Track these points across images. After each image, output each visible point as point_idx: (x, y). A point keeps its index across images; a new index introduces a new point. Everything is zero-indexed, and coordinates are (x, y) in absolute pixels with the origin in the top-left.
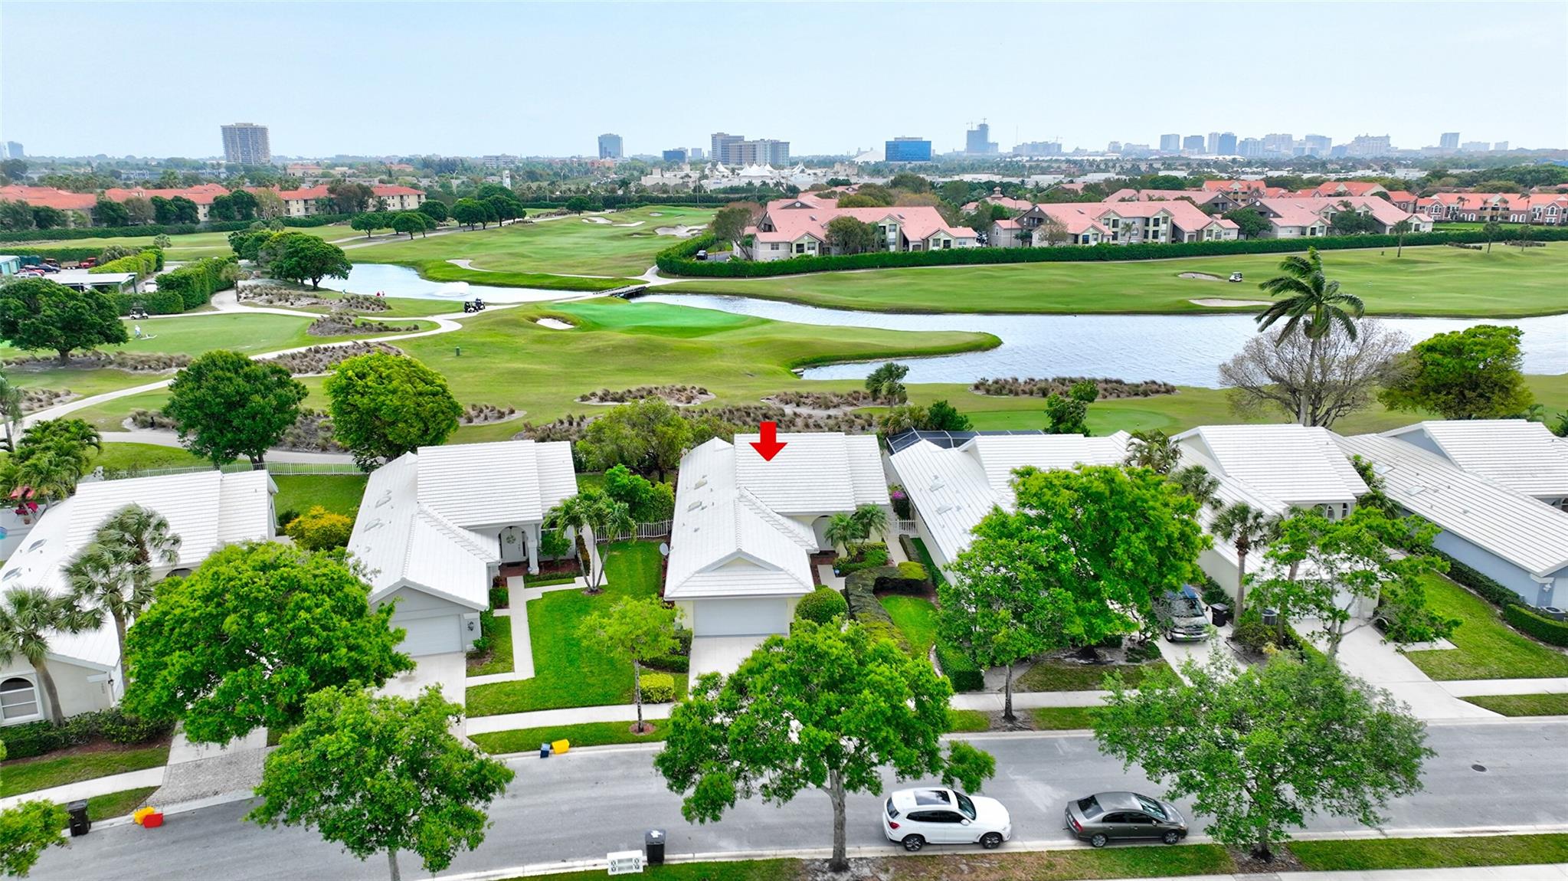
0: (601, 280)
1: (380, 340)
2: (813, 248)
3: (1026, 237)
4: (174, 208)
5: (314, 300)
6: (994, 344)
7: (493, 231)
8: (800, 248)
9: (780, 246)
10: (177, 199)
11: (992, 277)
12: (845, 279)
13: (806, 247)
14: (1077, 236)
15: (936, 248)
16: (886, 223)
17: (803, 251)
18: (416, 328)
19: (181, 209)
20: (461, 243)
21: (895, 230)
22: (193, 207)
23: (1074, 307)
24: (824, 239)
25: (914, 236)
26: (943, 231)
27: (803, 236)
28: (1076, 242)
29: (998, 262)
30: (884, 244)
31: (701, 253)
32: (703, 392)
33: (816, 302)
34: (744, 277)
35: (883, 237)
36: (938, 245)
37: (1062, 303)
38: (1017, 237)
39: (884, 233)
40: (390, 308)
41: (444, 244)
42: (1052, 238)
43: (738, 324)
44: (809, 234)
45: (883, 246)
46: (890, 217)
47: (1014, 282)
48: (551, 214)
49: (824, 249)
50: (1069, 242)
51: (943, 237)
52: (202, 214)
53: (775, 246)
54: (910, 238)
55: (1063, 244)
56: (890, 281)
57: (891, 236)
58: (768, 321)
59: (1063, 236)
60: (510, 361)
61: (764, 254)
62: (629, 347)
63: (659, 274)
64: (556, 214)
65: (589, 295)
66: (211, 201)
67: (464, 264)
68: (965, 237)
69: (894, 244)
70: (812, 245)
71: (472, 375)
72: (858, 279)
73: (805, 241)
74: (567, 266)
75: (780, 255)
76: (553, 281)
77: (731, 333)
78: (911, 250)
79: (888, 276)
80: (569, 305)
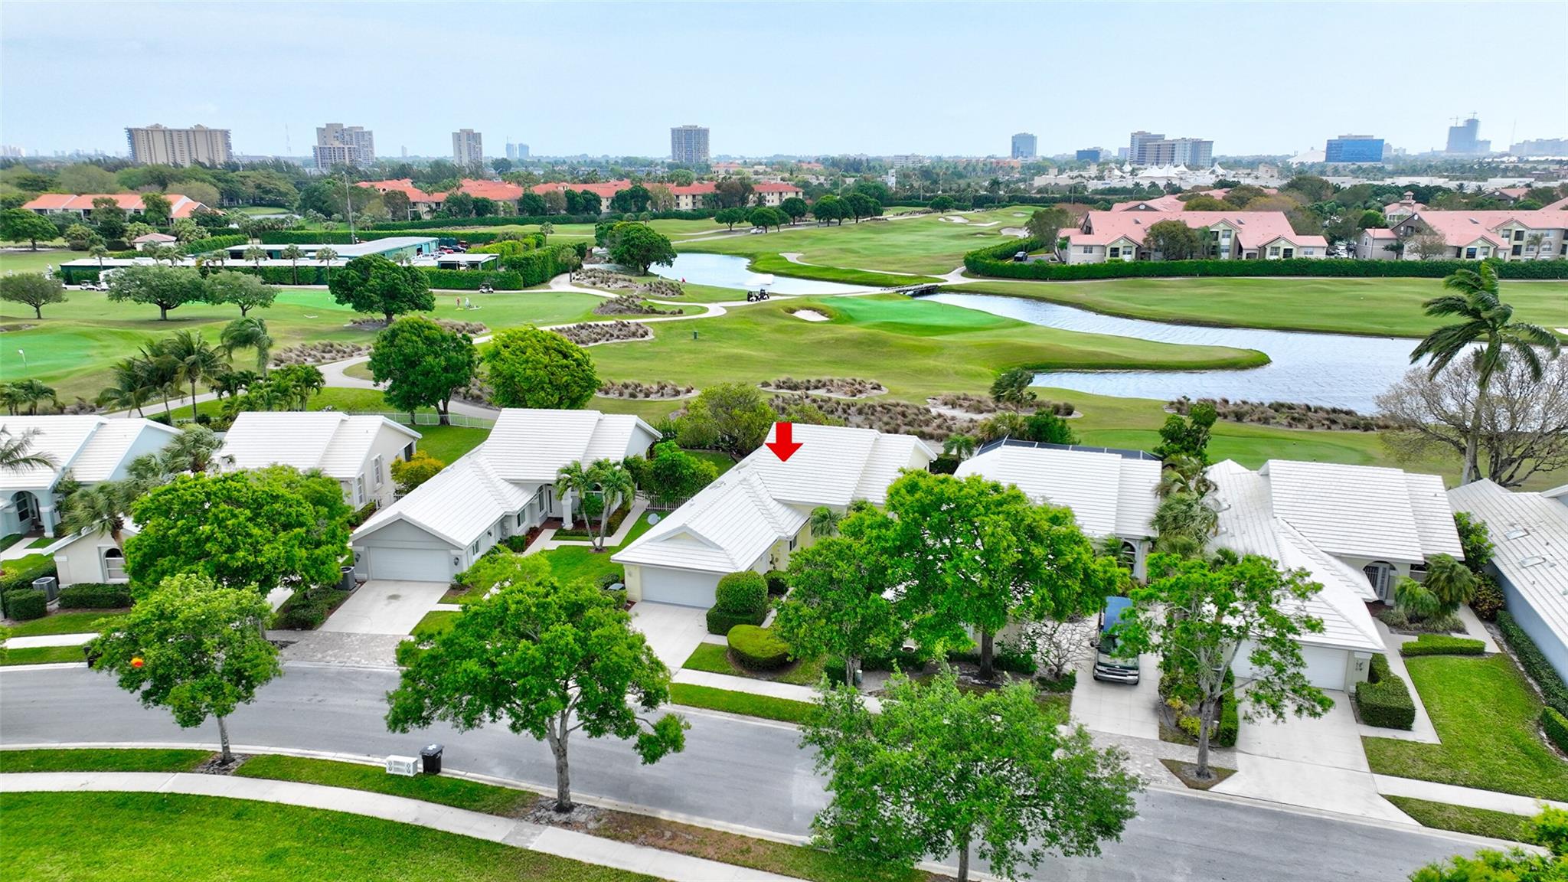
0: (902, 277)
1: (639, 321)
2: (1130, 253)
3: (1398, 249)
4: (582, 201)
5: (626, 284)
6: (1258, 361)
7: (846, 228)
8: (1115, 251)
9: (1094, 249)
10: (586, 192)
11: (1326, 291)
12: (1153, 286)
13: (1121, 251)
14: (1460, 249)
15: (1275, 257)
16: (1220, 228)
17: (1117, 255)
18: (681, 312)
19: (588, 201)
20: (807, 238)
21: (1229, 236)
22: (598, 200)
23: (1398, 329)
24: (1141, 242)
25: (1249, 243)
26: (1284, 239)
27: (1119, 240)
28: (1459, 255)
29: (1347, 275)
30: (1215, 251)
31: (1020, 254)
32: (878, 387)
33: (1099, 309)
34: (1045, 280)
35: (1213, 243)
36: (1277, 254)
37: (1385, 324)
38: (1387, 248)
39: (1216, 239)
40: (682, 294)
41: (790, 238)
42: (1425, 250)
43: (990, 326)
44: (1125, 238)
45: (1213, 253)
46: (1224, 221)
47: (1347, 298)
48: (915, 212)
49: (1141, 253)
50: (1448, 256)
51: (1283, 245)
52: (604, 206)
53: (1088, 249)
54: (1244, 246)
55: (1438, 258)
56: (1199, 291)
57: (1225, 242)
58: (1024, 324)
59: (1440, 249)
60: (737, 346)
61: (1076, 257)
62: (851, 341)
63: (963, 274)
64: (920, 212)
65: (877, 290)
66: (613, 195)
67: (792, 258)
68: (1314, 247)
69: (1227, 251)
70: (1128, 250)
71: (693, 356)
72: (1168, 287)
73: (1121, 245)
74: (883, 262)
75: (1093, 258)
76: (855, 276)
77: (971, 334)
78: (1244, 258)
79: (1203, 285)
80: (844, 299)
